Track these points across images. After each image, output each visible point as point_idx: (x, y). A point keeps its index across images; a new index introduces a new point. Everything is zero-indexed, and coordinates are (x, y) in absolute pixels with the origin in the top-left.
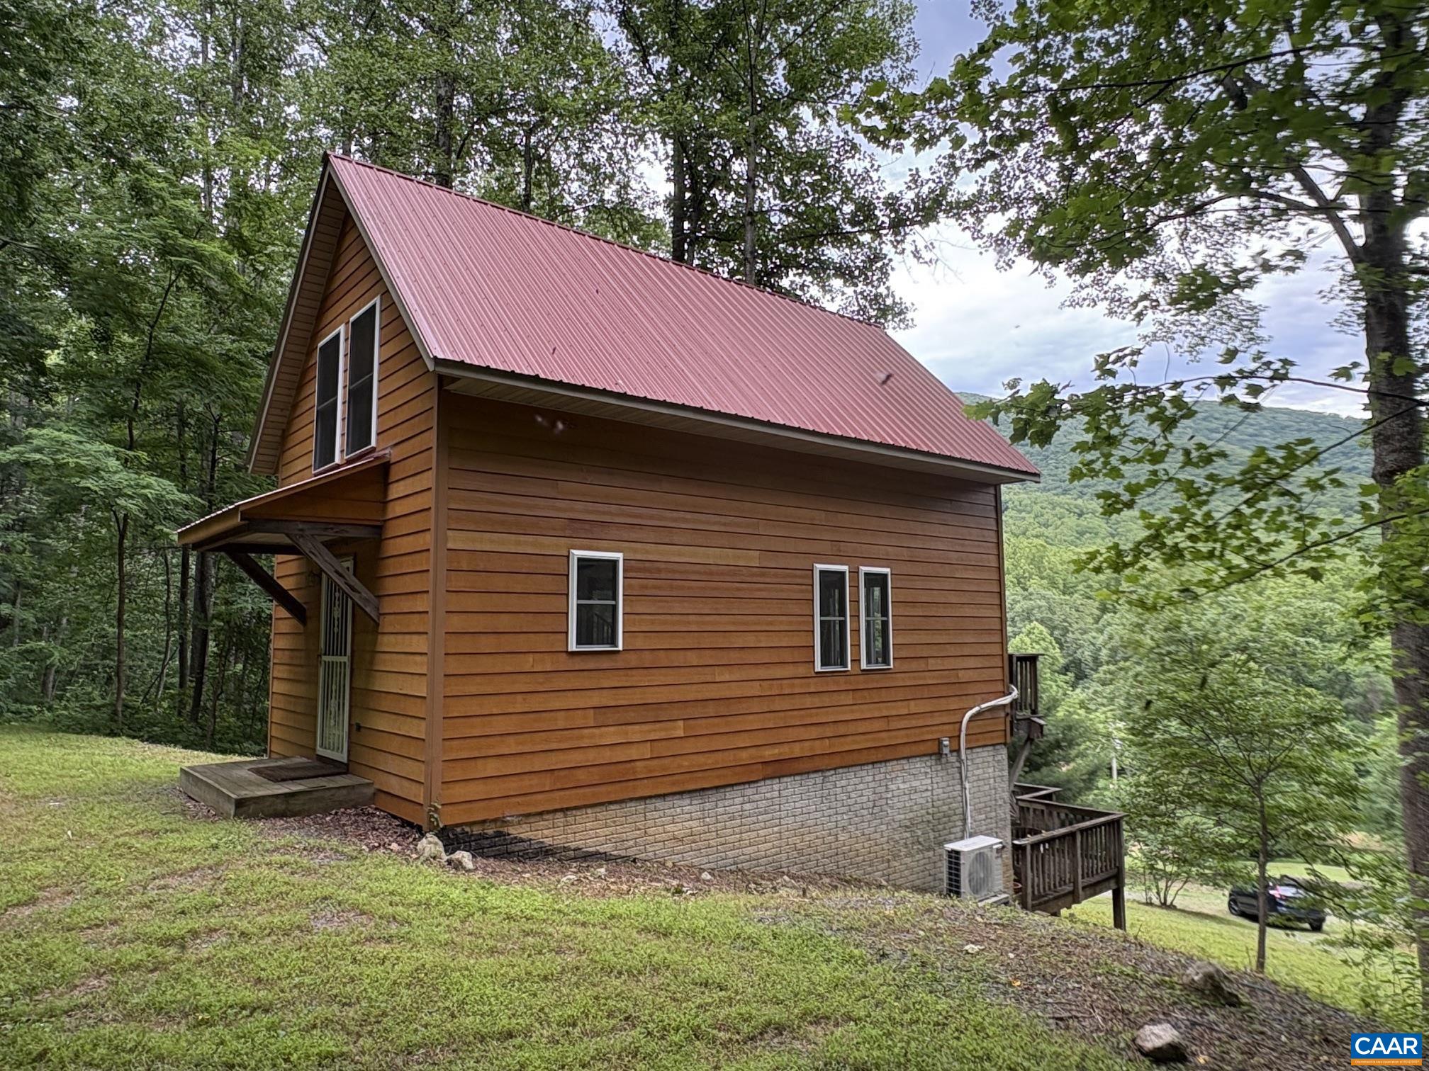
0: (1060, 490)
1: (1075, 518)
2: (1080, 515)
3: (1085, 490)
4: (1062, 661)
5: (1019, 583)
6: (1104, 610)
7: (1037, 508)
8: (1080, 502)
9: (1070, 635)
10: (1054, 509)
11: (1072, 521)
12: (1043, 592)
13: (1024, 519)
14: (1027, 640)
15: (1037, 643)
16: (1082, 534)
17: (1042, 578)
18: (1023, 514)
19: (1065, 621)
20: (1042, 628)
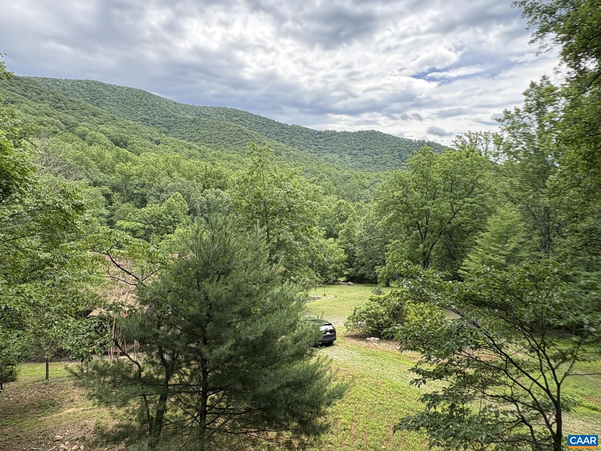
0: (181, 138)
1: (187, 150)
2: (190, 148)
3: (191, 139)
4: (188, 209)
5: (169, 174)
6: (204, 187)
7: (172, 144)
8: (189, 143)
9: (191, 198)
10: (179, 145)
11: (186, 150)
12: (180, 178)
13: (167, 148)
14: (173, 200)
15: (178, 202)
16: (190, 156)
17: (179, 172)
18: (167, 146)
19: (189, 191)
20: (179, 194)
